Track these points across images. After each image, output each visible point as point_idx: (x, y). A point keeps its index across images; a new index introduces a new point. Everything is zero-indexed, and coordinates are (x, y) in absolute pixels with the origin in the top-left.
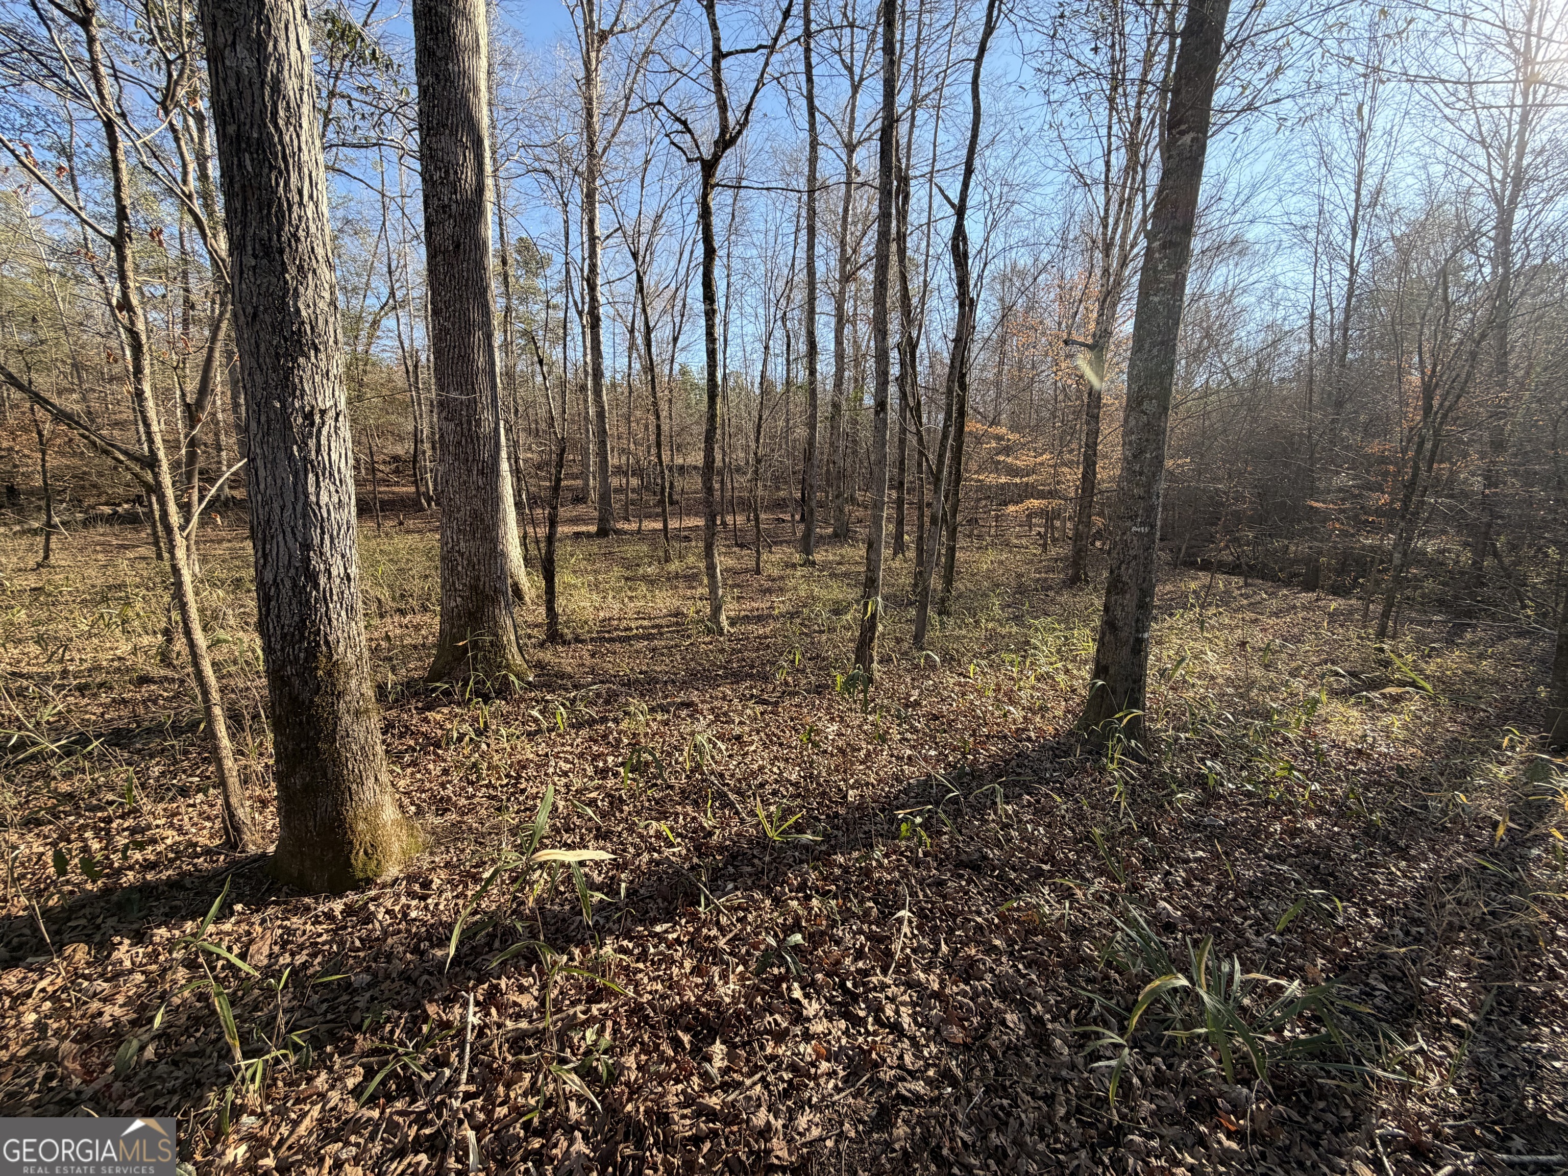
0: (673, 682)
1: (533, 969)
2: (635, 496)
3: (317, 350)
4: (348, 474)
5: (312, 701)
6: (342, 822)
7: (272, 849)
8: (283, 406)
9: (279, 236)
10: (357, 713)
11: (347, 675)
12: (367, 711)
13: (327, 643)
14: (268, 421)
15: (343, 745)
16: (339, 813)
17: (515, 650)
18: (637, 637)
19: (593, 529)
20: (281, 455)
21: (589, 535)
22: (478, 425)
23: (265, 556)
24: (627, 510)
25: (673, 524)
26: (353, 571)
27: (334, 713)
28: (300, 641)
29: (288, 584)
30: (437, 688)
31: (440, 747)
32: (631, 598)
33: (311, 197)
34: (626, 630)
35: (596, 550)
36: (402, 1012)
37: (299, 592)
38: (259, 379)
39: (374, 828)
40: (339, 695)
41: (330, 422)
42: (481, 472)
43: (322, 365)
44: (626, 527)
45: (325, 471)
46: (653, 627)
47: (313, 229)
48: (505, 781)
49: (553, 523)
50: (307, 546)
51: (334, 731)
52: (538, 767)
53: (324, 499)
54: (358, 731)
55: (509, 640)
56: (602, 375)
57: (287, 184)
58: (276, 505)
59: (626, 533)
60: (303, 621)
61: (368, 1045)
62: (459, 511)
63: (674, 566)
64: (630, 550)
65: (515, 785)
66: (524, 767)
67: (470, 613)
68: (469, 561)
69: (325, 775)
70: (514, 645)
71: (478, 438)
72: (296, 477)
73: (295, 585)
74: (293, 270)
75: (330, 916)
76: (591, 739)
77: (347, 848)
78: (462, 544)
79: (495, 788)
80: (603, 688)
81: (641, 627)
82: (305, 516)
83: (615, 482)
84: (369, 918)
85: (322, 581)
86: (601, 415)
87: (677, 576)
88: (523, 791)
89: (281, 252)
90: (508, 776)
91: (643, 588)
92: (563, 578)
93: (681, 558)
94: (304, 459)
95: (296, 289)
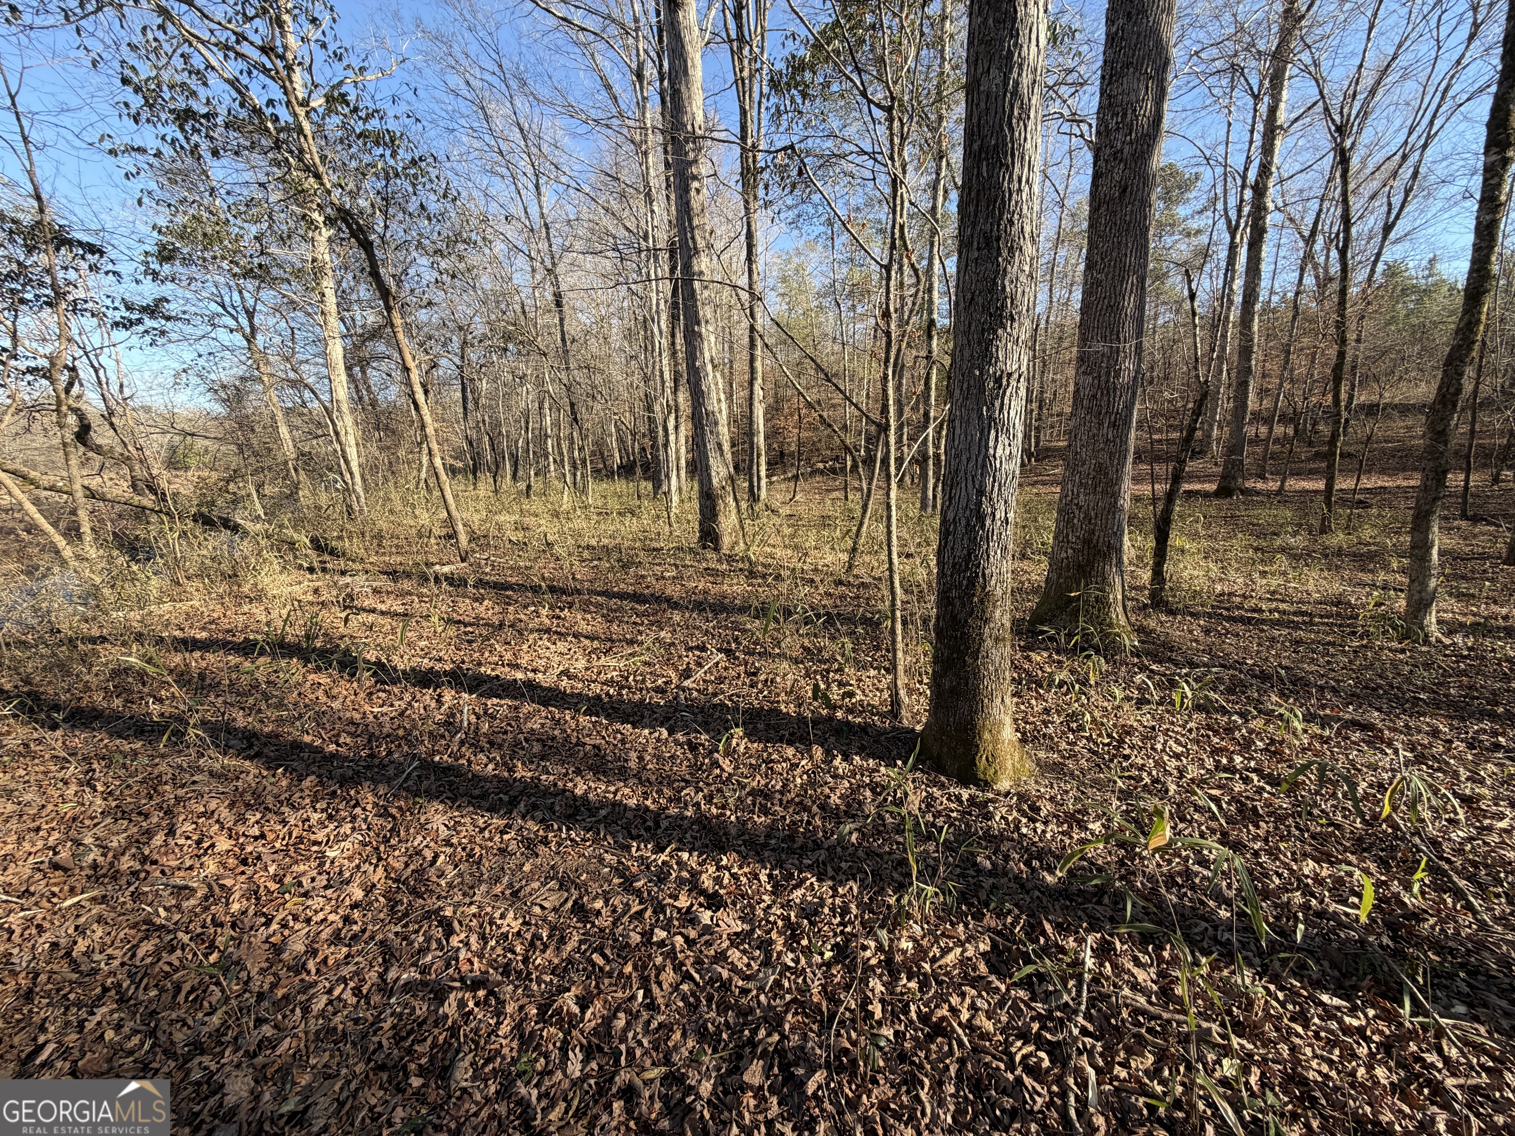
0: (1334, 690)
1: (1150, 948)
2: (1277, 448)
3: (1013, 320)
4: (1020, 428)
5: (966, 621)
6: (974, 726)
7: (919, 728)
8: (981, 374)
9: (999, 225)
10: (997, 640)
11: (994, 606)
12: (1004, 639)
13: (984, 575)
14: (968, 388)
15: (983, 664)
16: (972, 719)
17: (1120, 609)
18: (1274, 623)
19: (1211, 487)
20: (974, 415)
21: (1206, 495)
22: (1117, 375)
23: (950, 499)
24: (1263, 468)
25: (1344, 483)
26: (1011, 515)
27: (981, 635)
28: (965, 571)
29: (963, 522)
30: (1044, 632)
31: (1041, 687)
32: (1263, 574)
33: (1027, 181)
34: (1254, 610)
35: (1214, 513)
36: (1022, 912)
37: (970, 530)
38: (967, 353)
39: (996, 742)
40: (987, 621)
41: (1013, 383)
42: (1114, 425)
43: (1015, 333)
44: (1260, 485)
45: (1004, 428)
46: (1295, 614)
47: (1025, 211)
48: (1107, 741)
49: (1177, 479)
50: (981, 492)
51: (978, 650)
52: (1144, 738)
53: (999, 451)
54: (995, 654)
55: (1115, 599)
56: (1256, 299)
57: (1011, 176)
58: (964, 458)
59: (1258, 493)
60: (969, 554)
61: (993, 924)
62: (1084, 464)
63: (1338, 539)
64: (1264, 515)
65: (1117, 748)
66: (1128, 733)
67: (1079, 566)
68: (1087, 515)
69: (967, 684)
70: (1120, 604)
71: (1115, 389)
72: (982, 433)
73: (968, 524)
74: (1005, 253)
75: (958, 798)
76: (1209, 727)
77: (974, 749)
78: (1082, 497)
79: (1095, 743)
80: (1226, 675)
81: (1276, 610)
82: (984, 466)
83: (1250, 431)
84: (989, 816)
85: (988, 522)
86: (1246, 352)
87: (1339, 552)
88: (1127, 757)
89: (998, 239)
90: (1109, 736)
91: (1282, 562)
92: (1176, 540)
93: (1348, 529)
94: (990, 418)
95: (1005, 270)
